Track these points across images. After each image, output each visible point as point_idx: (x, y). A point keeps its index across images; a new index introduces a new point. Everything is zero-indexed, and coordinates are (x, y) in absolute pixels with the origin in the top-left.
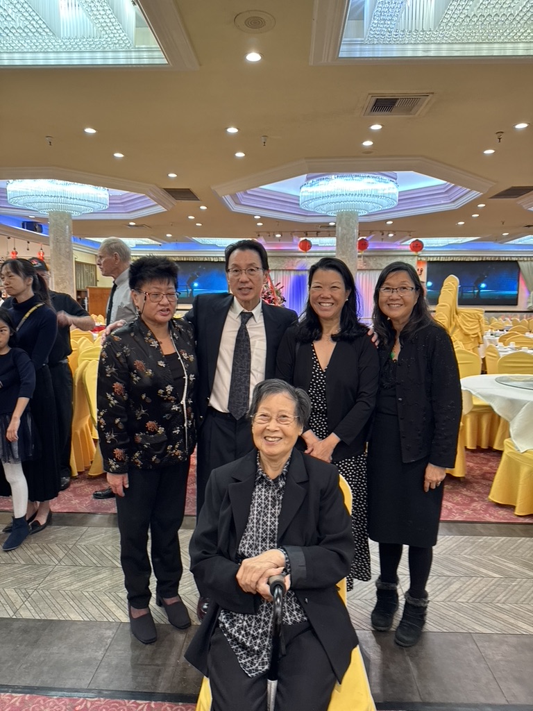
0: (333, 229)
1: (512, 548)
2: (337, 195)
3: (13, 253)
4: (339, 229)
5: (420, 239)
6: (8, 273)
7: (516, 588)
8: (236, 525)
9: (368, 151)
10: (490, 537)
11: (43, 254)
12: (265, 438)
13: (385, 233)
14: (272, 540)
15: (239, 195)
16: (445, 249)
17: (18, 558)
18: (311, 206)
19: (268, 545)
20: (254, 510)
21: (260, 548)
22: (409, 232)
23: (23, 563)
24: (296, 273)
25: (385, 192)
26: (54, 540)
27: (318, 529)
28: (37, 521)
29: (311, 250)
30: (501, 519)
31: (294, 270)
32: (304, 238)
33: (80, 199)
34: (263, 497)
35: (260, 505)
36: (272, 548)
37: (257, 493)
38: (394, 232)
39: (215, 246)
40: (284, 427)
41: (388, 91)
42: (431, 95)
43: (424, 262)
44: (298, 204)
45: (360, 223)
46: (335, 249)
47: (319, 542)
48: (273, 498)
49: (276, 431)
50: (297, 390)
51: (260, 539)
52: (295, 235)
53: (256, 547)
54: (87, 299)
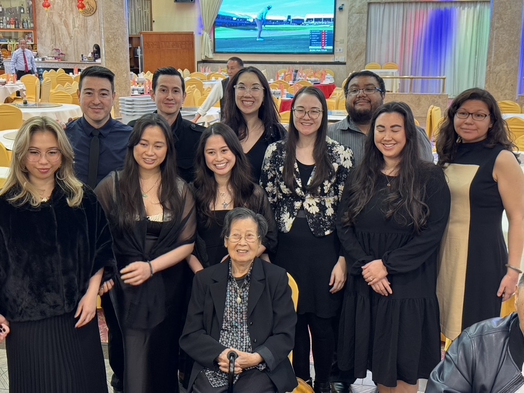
12: (237, 251)
31: (433, 2)
54: (141, 48)
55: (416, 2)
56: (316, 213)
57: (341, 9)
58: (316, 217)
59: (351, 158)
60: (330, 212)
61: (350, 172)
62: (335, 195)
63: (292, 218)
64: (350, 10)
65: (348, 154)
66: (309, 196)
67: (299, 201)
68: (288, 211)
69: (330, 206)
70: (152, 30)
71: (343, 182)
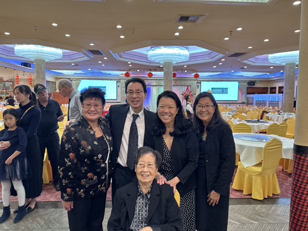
0: (162, 68)
1: (243, 210)
2: (164, 55)
3: (16, 76)
4: (165, 69)
5: (198, 73)
6: (18, 92)
7: (246, 228)
8: (129, 216)
9: (177, 37)
10: (234, 205)
11: (31, 77)
12: (142, 175)
13: (184, 70)
14: (145, 223)
15: (122, 53)
16: (208, 77)
17: (21, 226)
18: (153, 59)
19: (144, 225)
20: (137, 209)
21: (140, 226)
22: (193, 70)
23: (23, 228)
25: (184, 54)
26: (38, 216)
27: (166, 216)
28: (30, 207)
29: (153, 76)
30: (237, 197)
32: (149, 72)
33: (49, 54)
34: (141, 203)
35: (139, 206)
36: (145, 226)
37: (138, 201)
38: (187, 70)
39: (110, 74)
40: (151, 170)
41: (186, 14)
42: (203, 16)
43: (199, 82)
44: (147, 58)
45: (173, 66)
46: (163, 76)
47: (166, 222)
48: (146, 203)
49: (147, 172)
50: (155, 151)
51: (140, 222)
52: (146, 70)
53: (138, 226)
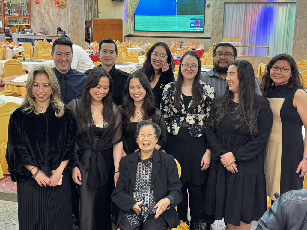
24: (264, 5)
31: (263, 3)
54: (92, 28)
55: (253, 3)
56: (193, 124)
57: (208, 6)
58: (193, 126)
59: (214, 92)
60: (201, 123)
61: (213, 101)
62: (204, 113)
63: (179, 127)
64: (214, 7)
65: (212, 90)
66: (189, 114)
67: (183, 117)
68: (176, 122)
69: (201, 120)
70: (98, 17)
71: (209, 107)
